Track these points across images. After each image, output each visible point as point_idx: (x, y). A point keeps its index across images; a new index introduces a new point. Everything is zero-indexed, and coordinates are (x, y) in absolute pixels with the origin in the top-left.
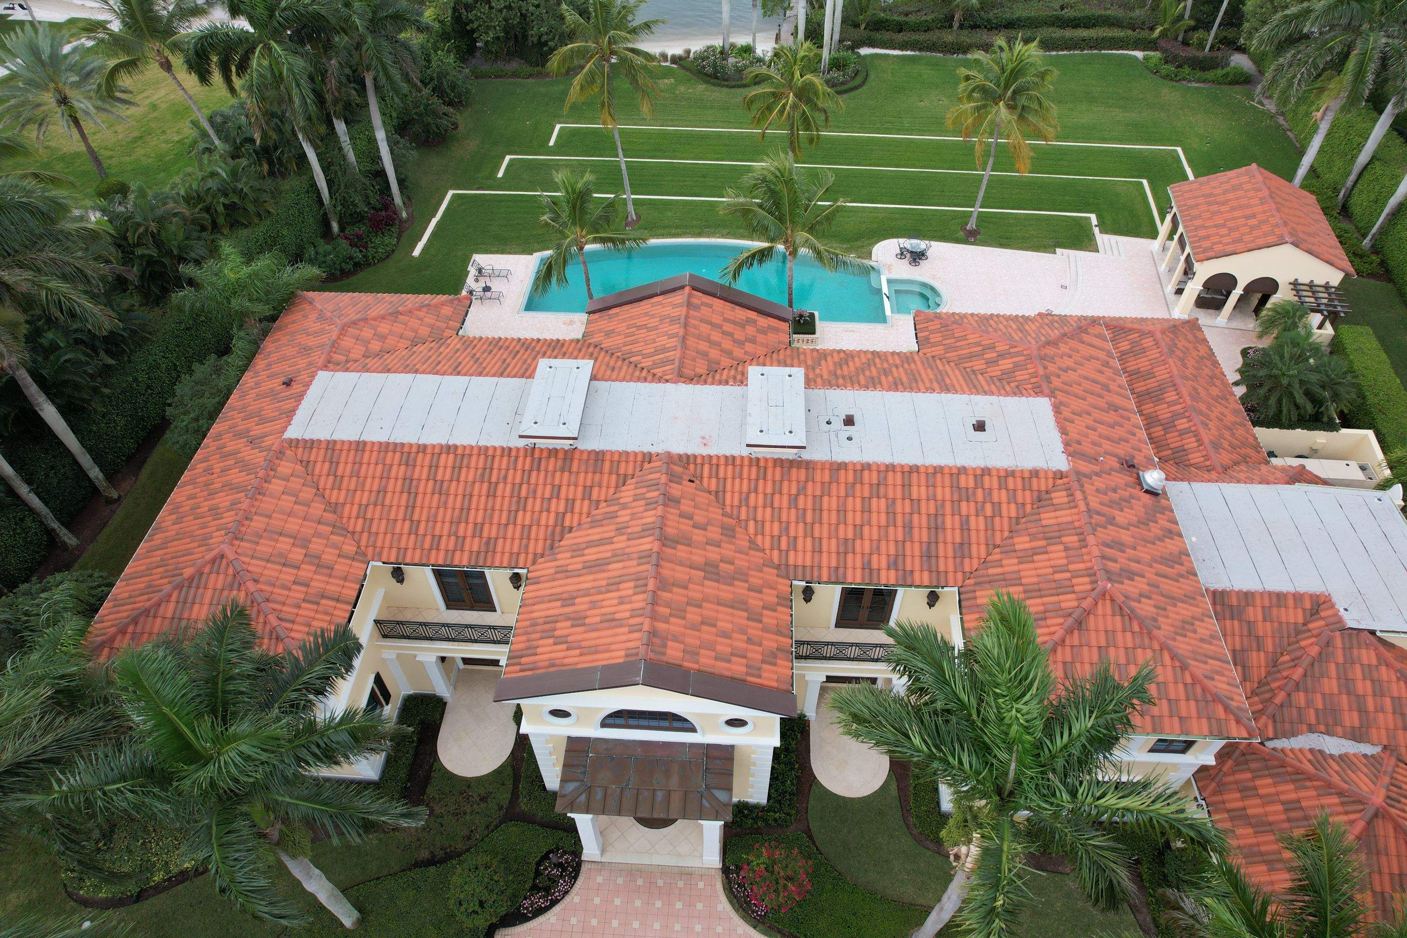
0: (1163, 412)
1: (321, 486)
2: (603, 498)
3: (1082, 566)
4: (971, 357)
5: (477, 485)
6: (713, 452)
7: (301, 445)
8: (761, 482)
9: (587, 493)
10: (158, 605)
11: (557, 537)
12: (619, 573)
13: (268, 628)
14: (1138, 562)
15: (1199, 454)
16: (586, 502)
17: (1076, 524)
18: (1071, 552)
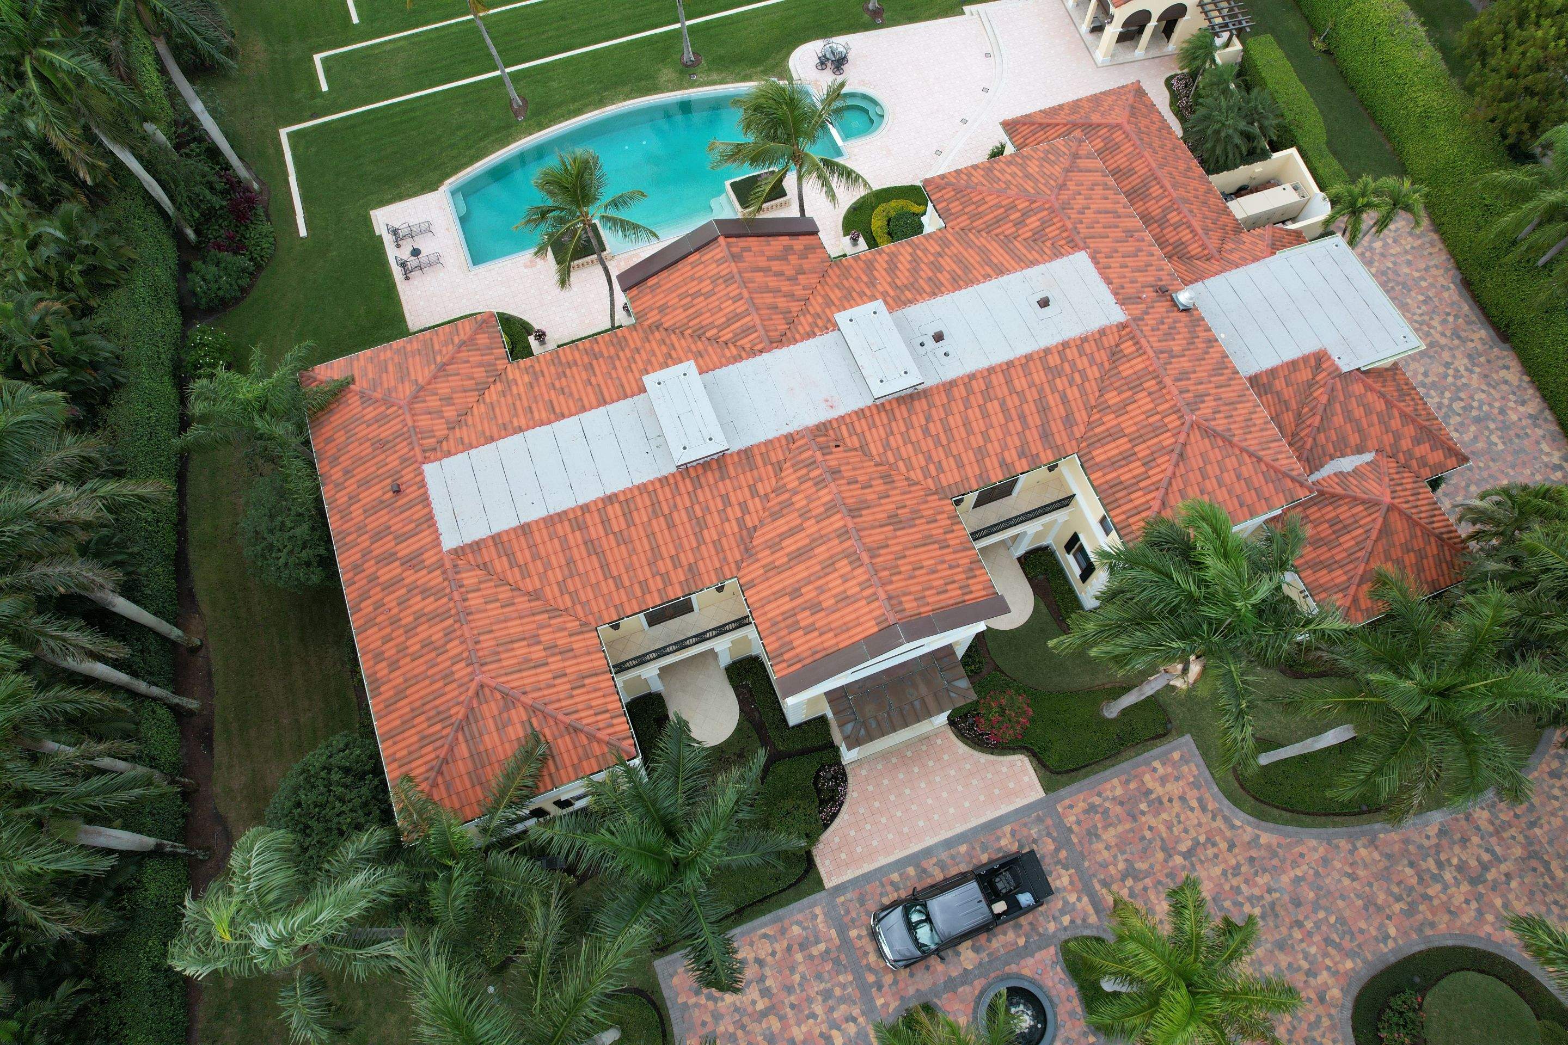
0: (1155, 209)
1: (511, 582)
2: (769, 490)
3: (1166, 406)
4: (998, 221)
5: (654, 522)
6: (841, 411)
7: (468, 551)
8: (894, 424)
9: (754, 493)
10: (451, 749)
11: (748, 541)
12: (827, 555)
13: (562, 727)
14: (1201, 383)
15: (1196, 245)
16: (757, 500)
17: (1151, 369)
18: (1154, 396)
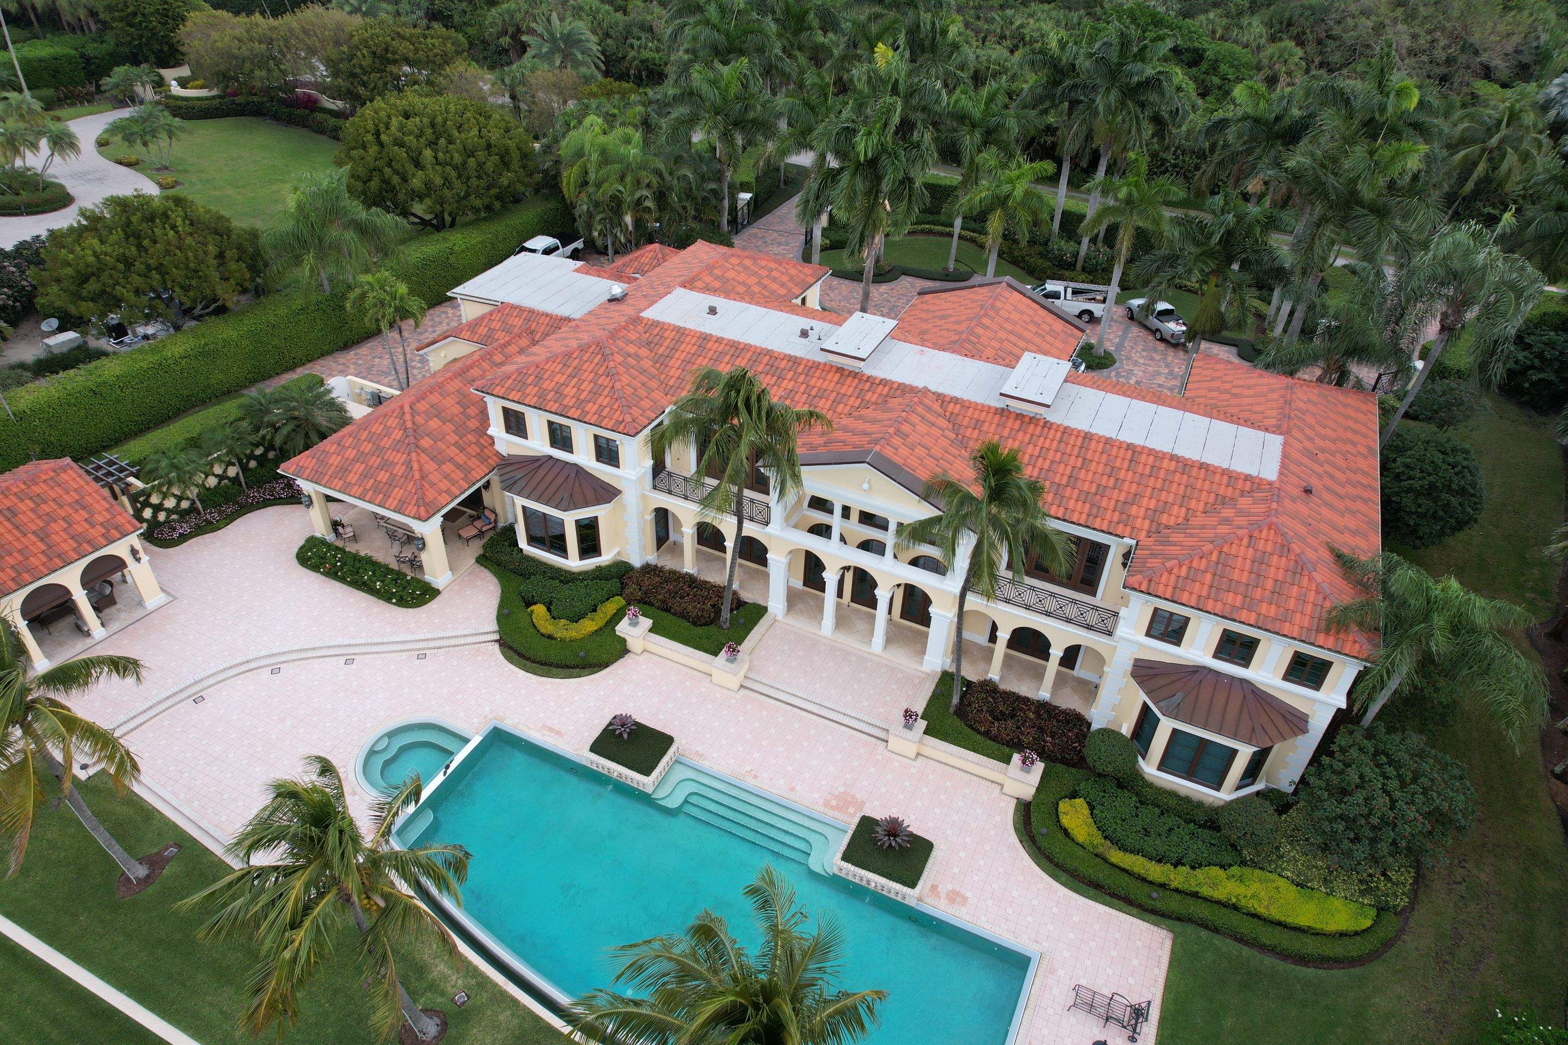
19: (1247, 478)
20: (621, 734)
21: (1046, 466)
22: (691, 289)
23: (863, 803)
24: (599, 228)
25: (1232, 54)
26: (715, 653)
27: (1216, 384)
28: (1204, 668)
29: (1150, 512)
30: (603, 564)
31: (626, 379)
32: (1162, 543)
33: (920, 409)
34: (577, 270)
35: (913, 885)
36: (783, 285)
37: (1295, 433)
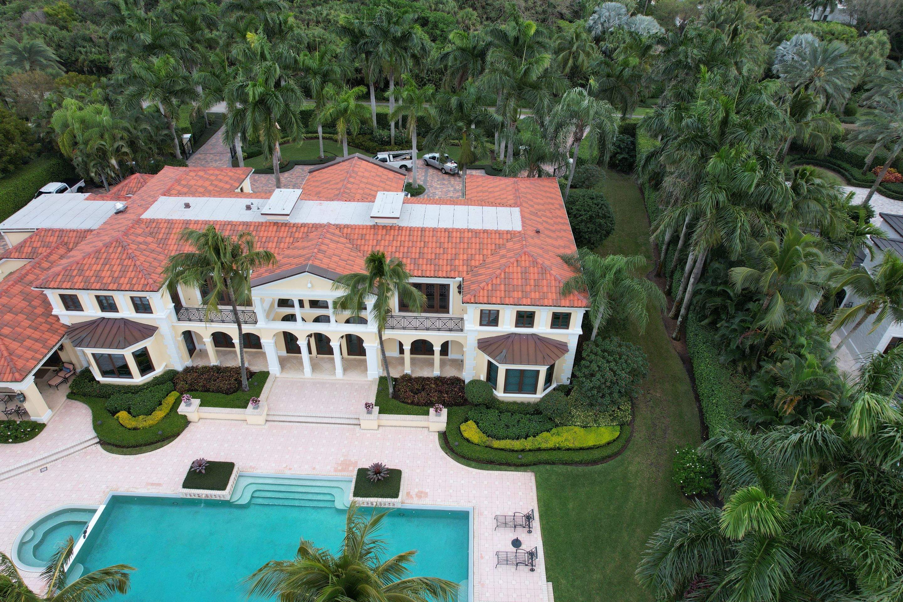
19: (508, 232)
20: (200, 472)
21: (406, 250)
22: (170, 196)
23: (356, 462)
24: (94, 170)
25: (443, 18)
26: (245, 407)
27: (480, 189)
28: (512, 334)
29: (465, 262)
30: (158, 375)
31: (142, 258)
32: (475, 276)
33: (328, 235)
34: (87, 199)
35: (396, 496)
36: (227, 183)
37: (525, 205)
